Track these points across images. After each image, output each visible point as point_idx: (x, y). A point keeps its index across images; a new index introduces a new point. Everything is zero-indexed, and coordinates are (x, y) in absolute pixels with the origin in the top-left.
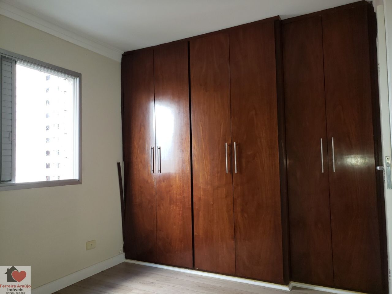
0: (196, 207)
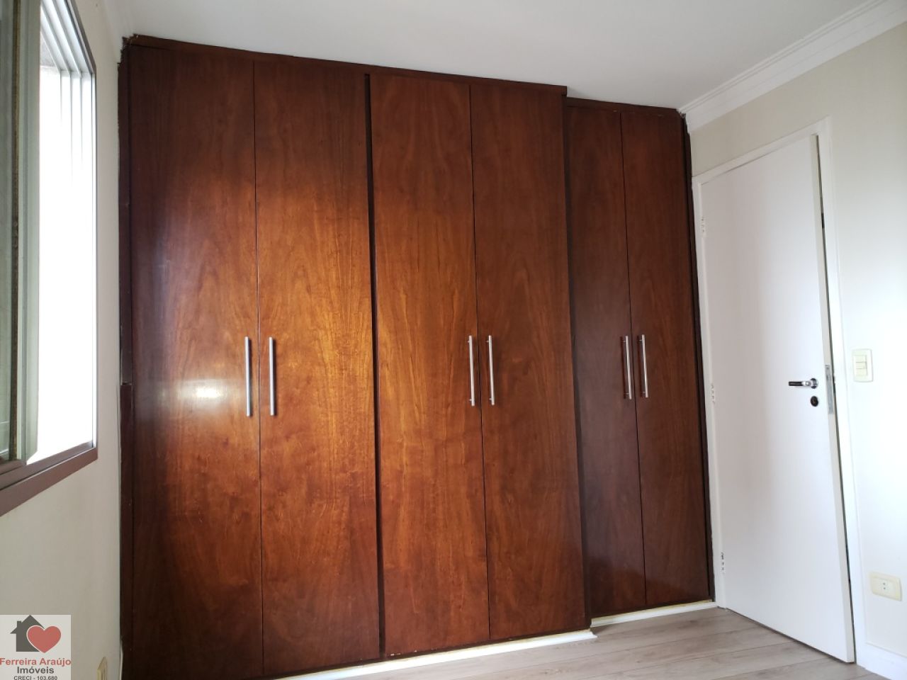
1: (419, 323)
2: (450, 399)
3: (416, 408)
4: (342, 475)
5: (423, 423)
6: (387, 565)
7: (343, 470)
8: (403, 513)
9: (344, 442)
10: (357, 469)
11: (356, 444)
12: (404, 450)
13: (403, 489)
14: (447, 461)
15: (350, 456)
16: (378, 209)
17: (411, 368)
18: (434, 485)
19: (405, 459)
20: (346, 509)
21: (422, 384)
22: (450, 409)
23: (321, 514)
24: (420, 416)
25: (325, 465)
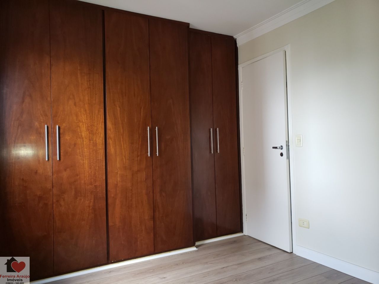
0: (111, 195)
1: (126, 120)
2: (139, 154)
3: (124, 157)
4: (90, 186)
5: (127, 164)
6: (110, 224)
7: (91, 184)
8: (118, 202)
9: (91, 172)
10: (97, 184)
11: (97, 172)
12: (118, 175)
13: (118, 192)
14: (137, 180)
15: (94, 178)
16: (107, 70)
17: (122, 140)
18: (131, 190)
19: (119, 179)
20: (92, 201)
21: (127, 147)
22: (139, 158)
23: (81, 203)
24: (126, 161)
25: (83, 182)
